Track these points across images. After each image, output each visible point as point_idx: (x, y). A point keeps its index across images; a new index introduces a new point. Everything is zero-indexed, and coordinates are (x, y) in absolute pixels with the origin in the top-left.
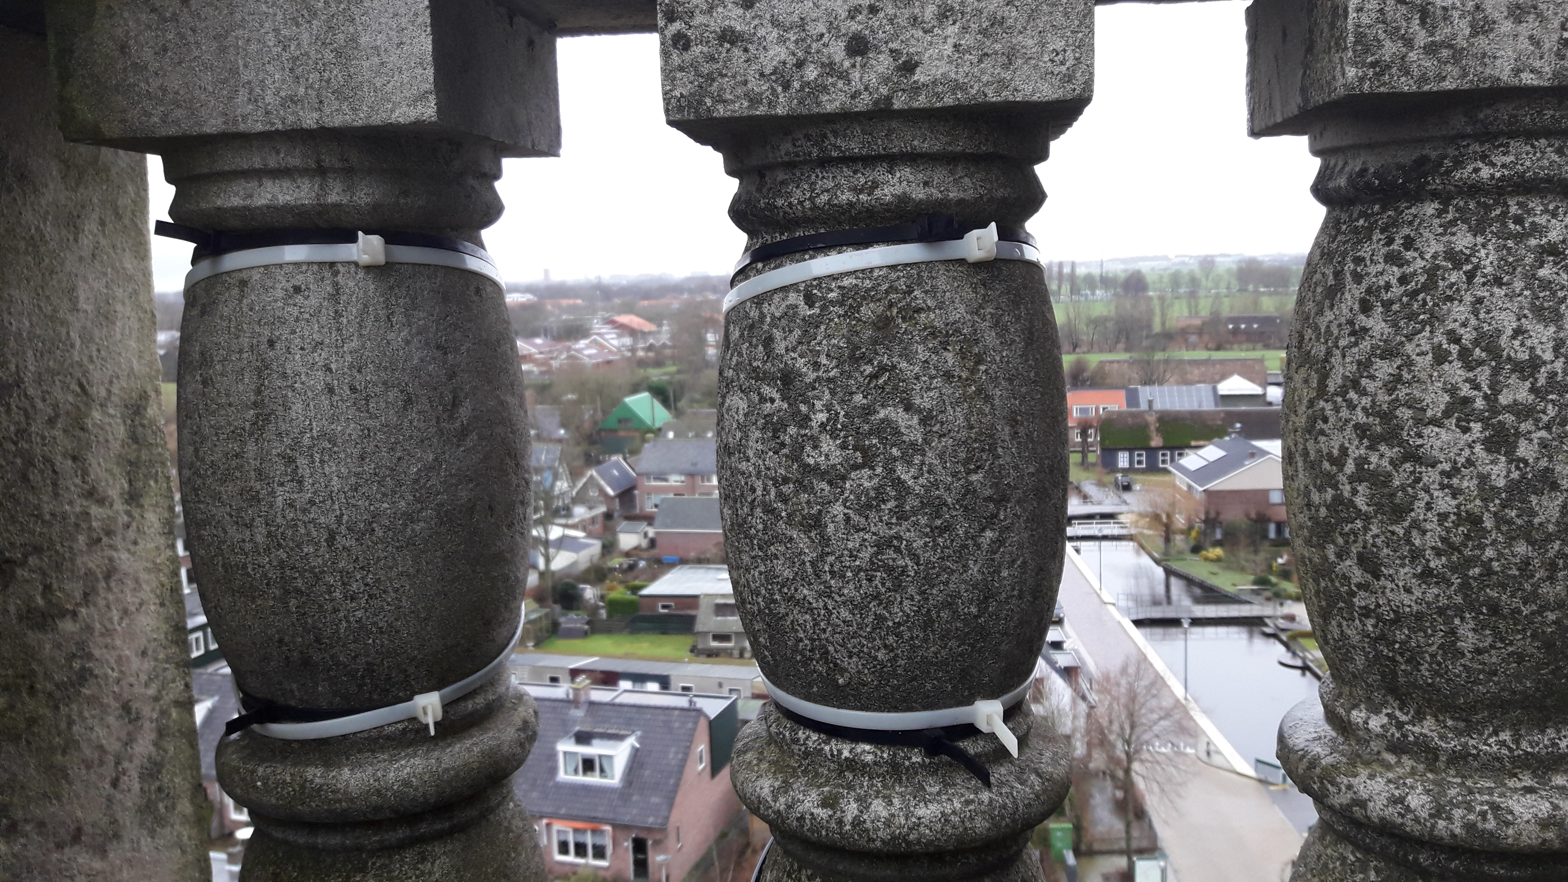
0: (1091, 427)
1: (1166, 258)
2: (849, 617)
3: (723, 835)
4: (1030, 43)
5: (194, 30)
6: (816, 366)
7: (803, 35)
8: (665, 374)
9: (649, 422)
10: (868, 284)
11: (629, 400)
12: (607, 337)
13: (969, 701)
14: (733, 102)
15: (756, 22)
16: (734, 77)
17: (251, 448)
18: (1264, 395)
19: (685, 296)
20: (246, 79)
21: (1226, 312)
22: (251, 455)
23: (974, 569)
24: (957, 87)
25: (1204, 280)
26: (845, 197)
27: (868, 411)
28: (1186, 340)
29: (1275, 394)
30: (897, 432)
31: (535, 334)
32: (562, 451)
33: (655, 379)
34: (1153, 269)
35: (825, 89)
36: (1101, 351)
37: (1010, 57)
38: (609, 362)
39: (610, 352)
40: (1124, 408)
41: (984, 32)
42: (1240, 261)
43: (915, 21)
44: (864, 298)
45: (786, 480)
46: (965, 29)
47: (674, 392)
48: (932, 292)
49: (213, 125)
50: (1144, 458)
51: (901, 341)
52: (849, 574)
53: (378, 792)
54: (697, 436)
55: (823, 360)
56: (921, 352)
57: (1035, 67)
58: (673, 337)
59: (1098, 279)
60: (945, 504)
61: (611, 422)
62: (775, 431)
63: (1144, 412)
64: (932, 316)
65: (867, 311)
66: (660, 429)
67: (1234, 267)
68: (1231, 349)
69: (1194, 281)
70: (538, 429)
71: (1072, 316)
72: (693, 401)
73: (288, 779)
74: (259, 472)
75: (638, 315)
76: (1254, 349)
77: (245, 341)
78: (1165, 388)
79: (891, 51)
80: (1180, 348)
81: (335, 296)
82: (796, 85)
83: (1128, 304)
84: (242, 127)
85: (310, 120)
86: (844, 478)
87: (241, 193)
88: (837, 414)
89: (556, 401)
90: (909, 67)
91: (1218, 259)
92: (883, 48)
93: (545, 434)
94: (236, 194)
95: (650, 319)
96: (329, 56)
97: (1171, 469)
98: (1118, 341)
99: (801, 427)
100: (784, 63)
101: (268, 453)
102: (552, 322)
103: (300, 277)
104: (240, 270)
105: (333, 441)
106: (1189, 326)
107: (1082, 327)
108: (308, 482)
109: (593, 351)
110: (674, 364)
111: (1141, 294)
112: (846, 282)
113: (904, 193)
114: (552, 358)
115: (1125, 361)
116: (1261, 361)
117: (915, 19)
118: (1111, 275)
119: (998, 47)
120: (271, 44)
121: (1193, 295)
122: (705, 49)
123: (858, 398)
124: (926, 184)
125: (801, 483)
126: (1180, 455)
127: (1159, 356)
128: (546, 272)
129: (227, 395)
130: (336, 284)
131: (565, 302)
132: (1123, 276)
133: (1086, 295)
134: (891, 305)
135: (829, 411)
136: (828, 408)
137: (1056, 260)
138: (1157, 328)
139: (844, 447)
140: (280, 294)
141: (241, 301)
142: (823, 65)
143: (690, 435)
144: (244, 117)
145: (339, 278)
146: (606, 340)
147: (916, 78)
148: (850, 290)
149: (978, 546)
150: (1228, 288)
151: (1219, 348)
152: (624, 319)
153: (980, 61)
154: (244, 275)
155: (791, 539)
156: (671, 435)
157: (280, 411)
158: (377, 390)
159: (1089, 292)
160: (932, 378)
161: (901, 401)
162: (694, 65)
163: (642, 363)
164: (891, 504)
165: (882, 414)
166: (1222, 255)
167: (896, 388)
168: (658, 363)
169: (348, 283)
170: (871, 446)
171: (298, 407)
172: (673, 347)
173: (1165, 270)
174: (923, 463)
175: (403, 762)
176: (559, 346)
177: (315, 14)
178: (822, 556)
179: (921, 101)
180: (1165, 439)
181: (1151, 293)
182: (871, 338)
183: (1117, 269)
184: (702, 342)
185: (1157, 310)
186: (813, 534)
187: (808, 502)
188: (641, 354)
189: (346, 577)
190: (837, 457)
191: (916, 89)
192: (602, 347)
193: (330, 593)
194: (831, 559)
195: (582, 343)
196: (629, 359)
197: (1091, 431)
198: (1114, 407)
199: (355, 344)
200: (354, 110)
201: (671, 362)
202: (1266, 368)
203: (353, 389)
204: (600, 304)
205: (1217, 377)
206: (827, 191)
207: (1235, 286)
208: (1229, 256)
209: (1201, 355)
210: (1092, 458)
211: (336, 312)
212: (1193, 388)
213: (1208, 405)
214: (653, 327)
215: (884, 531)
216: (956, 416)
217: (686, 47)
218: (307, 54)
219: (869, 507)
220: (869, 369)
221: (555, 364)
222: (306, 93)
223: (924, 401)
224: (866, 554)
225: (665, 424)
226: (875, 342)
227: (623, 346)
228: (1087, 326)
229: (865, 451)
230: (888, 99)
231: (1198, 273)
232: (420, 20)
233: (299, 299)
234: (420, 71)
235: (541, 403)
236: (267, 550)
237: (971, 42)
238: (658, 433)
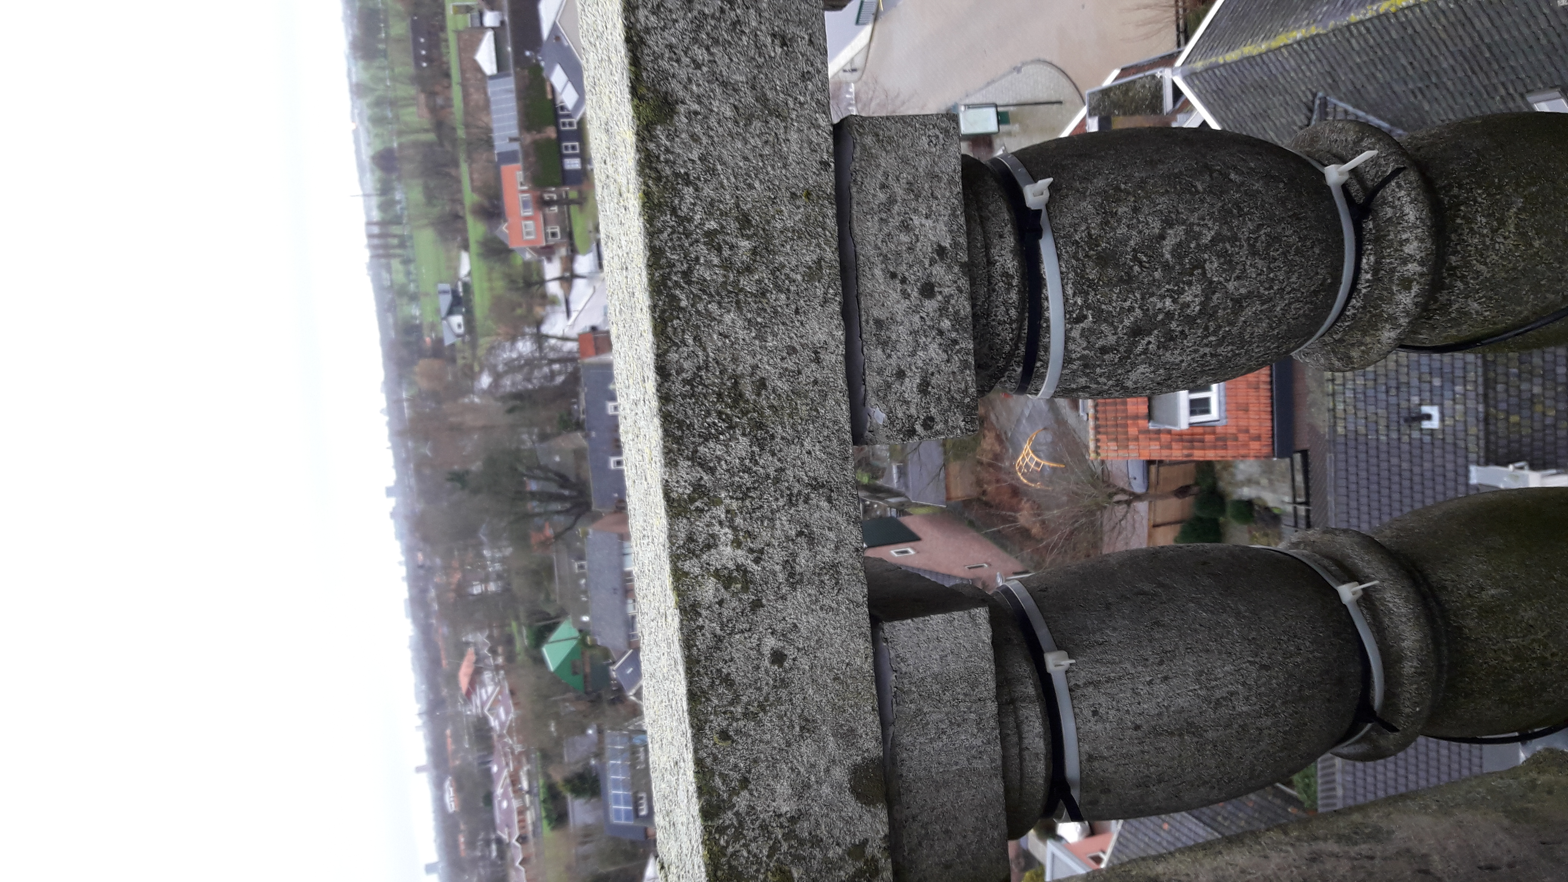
0: (542, 198)
1: (356, 132)
2: (1296, 275)
3: (971, 524)
4: (923, 163)
5: (933, 809)
6: (1131, 309)
7: (921, 332)
8: (520, 632)
9: (574, 643)
10: (1071, 275)
11: (552, 667)
12: (485, 697)
13: (1328, 188)
14: (966, 382)
15: (913, 368)
16: (950, 382)
17: (1210, 735)
18: (493, 28)
19: (434, 621)
20: (966, 762)
21: (411, 70)
22: (1215, 734)
23: (1257, 186)
24: (954, 215)
25: (378, 93)
26: (1014, 296)
27: (1166, 267)
28: (443, 107)
29: (491, 19)
30: (1179, 245)
31: (487, 773)
32: (612, 729)
33: (526, 642)
34: (369, 144)
35: (957, 313)
36: (460, 191)
37: (934, 177)
38: (512, 693)
39: (500, 693)
40: (519, 165)
41: (917, 197)
42: (355, 58)
43: (911, 249)
44: (1082, 277)
45: (1206, 328)
46: (915, 211)
47: (538, 621)
48: (1075, 226)
49: (998, 786)
50: (569, 144)
51: (1116, 246)
52: (1271, 275)
53: (1417, 618)
54: (585, 592)
55: (1128, 303)
56: (1122, 230)
57: (939, 157)
58: (479, 628)
59: (383, 198)
60: (1223, 207)
61: (576, 681)
62: (1172, 339)
63: (522, 146)
64: (1093, 225)
65: (1092, 274)
66: (580, 631)
67: (361, 63)
68: (448, 63)
69: (379, 103)
70: (588, 758)
71: (426, 221)
72: (548, 599)
73: (1415, 686)
74: (1228, 726)
75: (458, 667)
76: (446, 40)
77: (1136, 749)
78: (495, 126)
79: (931, 265)
80: (452, 113)
81: (1096, 684)
82: (954, 335)
83: (408, 167)
84: (999, 762)
85: (992, 707)
86: (1211, 282)
87: (1034, 763)
88: (1168, 290)
89: (558, 742)
90: (941, 251)
91: (354, 80)
92: (928, 271)
93: (594, 749)
94: (1035, 767)
95: (461, 656)
96: (947, 696)
97: (578, 117)
98: (448, 175)
99: (1172, 318)
100: (940, 344)
101: (1213, 721)
102: (472, 757)
103: (1085, 712)
104: (1080, 762)
105: (1201, 673)
106: (427, 106)
107: (436, 211)
108: (1232, 688)
109: (501, 711)
110: (510, 625)
111: (397, 155)
112: (1070, 292)
113: (1011, 252)
114: (513, 753)
115: (470, 166)
116: (458, 33)
117: (910, 248)
118: (378, 186)
119: (926, 186)
120: (941, 744)
121: (393, 103)
122: (933, 404)
123: (1157, 275)
124: (1001, 236)
125: (1211, 316)
126: (563, 108)
127: (461, 133)
128: (419, 769)
129: (1173, 759)
130: (1087, 684)
131: (450, 746)
132: (378, 174)
133: (401, 209)
134: (1087, 256)
135: (1165, 297)
136: (1162, 297)
137: (365, 241)
138: (431, 137)
139: (1190, 284)
140: (1099, 726)
141: (1106, 758)
142: (941, 316)
143: (584, 599)
144: (993, 761)
145: (1080, 683)
146: (488, 698)
147: (948, 246)
148: (1076, 288)
149: (1242, 184)
150: (383, 68)
151: (447, 75)
152: (464, 681)
153: (937, 198)
154: (1084, 757)
155: (1245, 322)
156: (585, 619)
157: (1185, 715)
158: (1157, 646)
159: (398, 207)
160: (1139, 222)
161: (1158, 243)
162: (943, 412)
163: (510, 658)
164: (1228, 246)
165: (1168, 256)
166: (349, 75)
167: (1149, 247)
168: (509, 641)
169: (1082, 677)
170: (1190, 263)
171: (1180, 701)
172: (490, 626)
173: (368, 132)
174: (1199, 225)
175: (1391, 605)
176: (498, 746)
177: (920, 710)
178: (1260, 296)
179: (962, 240)
180: (549, 124)
181: (395, 145)
182: (1113, 269)
183: (371, 180)
184: (483, 597)
185: (413, 137)
186: (1245, 304)
187: (1224, 309)
188: (500, 660)
189: (1287, 655)
190: (1197, 289)
191: (955, 244)
192: (496, 702)
193: (1299, 665)
194: (1262, 290)
195: (494, 723)
196: (507, 673)
197: (546, 197)
198: (520, 175)
199: (1128, 666)
200: (984, 672)
201: (507, 629)
202: (467, 28)
203: (1161, 663)
204: (450, 710)
205: (479, 76)
206: (1007, 310)
207: (381, 62)
208: (349, 71)
209: (456, 93)
210: (573, 194)
211: (1107, 682)
212: (492, 99)
213: (509, 83)
214: (470, 652)
215: (1245, 251)
216: (1163, 203)
217: (932, 419)
218: (947, 714)
219: (1231, 261)
220: (1137, 268)
221: (518, 749)
222: (974, 712)
223: (1156, 226)
224: (1260, 263)
225: (575, 626)
226: (1117, 266)
227: (493, 679)
228: (434, 206)
229: (1195, 267)
230: (962, 265)
231: (370, 99)
232: (921, 626)
233: (1102, 711)
234: (956, 623)
235: (562, 757)
236: (1276, 715)
237: (924, 206)
238: (583, 632)
